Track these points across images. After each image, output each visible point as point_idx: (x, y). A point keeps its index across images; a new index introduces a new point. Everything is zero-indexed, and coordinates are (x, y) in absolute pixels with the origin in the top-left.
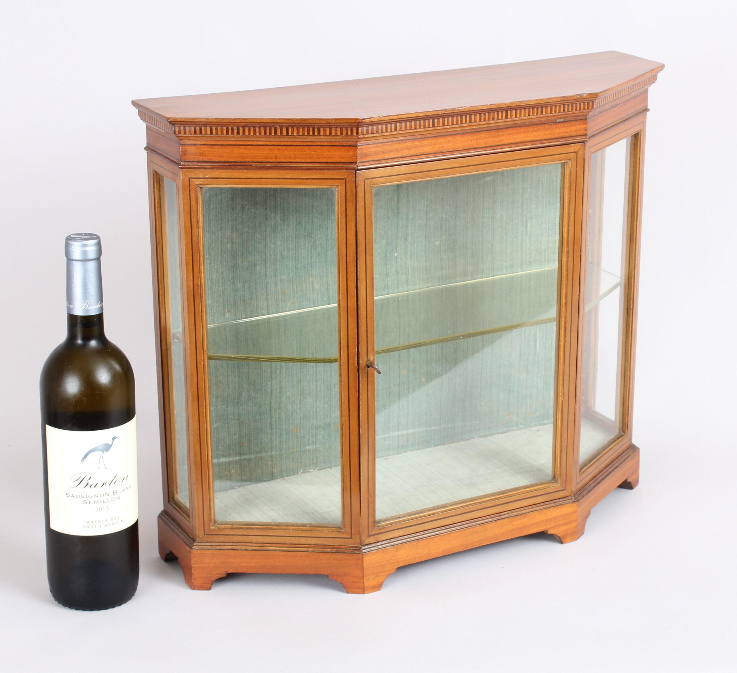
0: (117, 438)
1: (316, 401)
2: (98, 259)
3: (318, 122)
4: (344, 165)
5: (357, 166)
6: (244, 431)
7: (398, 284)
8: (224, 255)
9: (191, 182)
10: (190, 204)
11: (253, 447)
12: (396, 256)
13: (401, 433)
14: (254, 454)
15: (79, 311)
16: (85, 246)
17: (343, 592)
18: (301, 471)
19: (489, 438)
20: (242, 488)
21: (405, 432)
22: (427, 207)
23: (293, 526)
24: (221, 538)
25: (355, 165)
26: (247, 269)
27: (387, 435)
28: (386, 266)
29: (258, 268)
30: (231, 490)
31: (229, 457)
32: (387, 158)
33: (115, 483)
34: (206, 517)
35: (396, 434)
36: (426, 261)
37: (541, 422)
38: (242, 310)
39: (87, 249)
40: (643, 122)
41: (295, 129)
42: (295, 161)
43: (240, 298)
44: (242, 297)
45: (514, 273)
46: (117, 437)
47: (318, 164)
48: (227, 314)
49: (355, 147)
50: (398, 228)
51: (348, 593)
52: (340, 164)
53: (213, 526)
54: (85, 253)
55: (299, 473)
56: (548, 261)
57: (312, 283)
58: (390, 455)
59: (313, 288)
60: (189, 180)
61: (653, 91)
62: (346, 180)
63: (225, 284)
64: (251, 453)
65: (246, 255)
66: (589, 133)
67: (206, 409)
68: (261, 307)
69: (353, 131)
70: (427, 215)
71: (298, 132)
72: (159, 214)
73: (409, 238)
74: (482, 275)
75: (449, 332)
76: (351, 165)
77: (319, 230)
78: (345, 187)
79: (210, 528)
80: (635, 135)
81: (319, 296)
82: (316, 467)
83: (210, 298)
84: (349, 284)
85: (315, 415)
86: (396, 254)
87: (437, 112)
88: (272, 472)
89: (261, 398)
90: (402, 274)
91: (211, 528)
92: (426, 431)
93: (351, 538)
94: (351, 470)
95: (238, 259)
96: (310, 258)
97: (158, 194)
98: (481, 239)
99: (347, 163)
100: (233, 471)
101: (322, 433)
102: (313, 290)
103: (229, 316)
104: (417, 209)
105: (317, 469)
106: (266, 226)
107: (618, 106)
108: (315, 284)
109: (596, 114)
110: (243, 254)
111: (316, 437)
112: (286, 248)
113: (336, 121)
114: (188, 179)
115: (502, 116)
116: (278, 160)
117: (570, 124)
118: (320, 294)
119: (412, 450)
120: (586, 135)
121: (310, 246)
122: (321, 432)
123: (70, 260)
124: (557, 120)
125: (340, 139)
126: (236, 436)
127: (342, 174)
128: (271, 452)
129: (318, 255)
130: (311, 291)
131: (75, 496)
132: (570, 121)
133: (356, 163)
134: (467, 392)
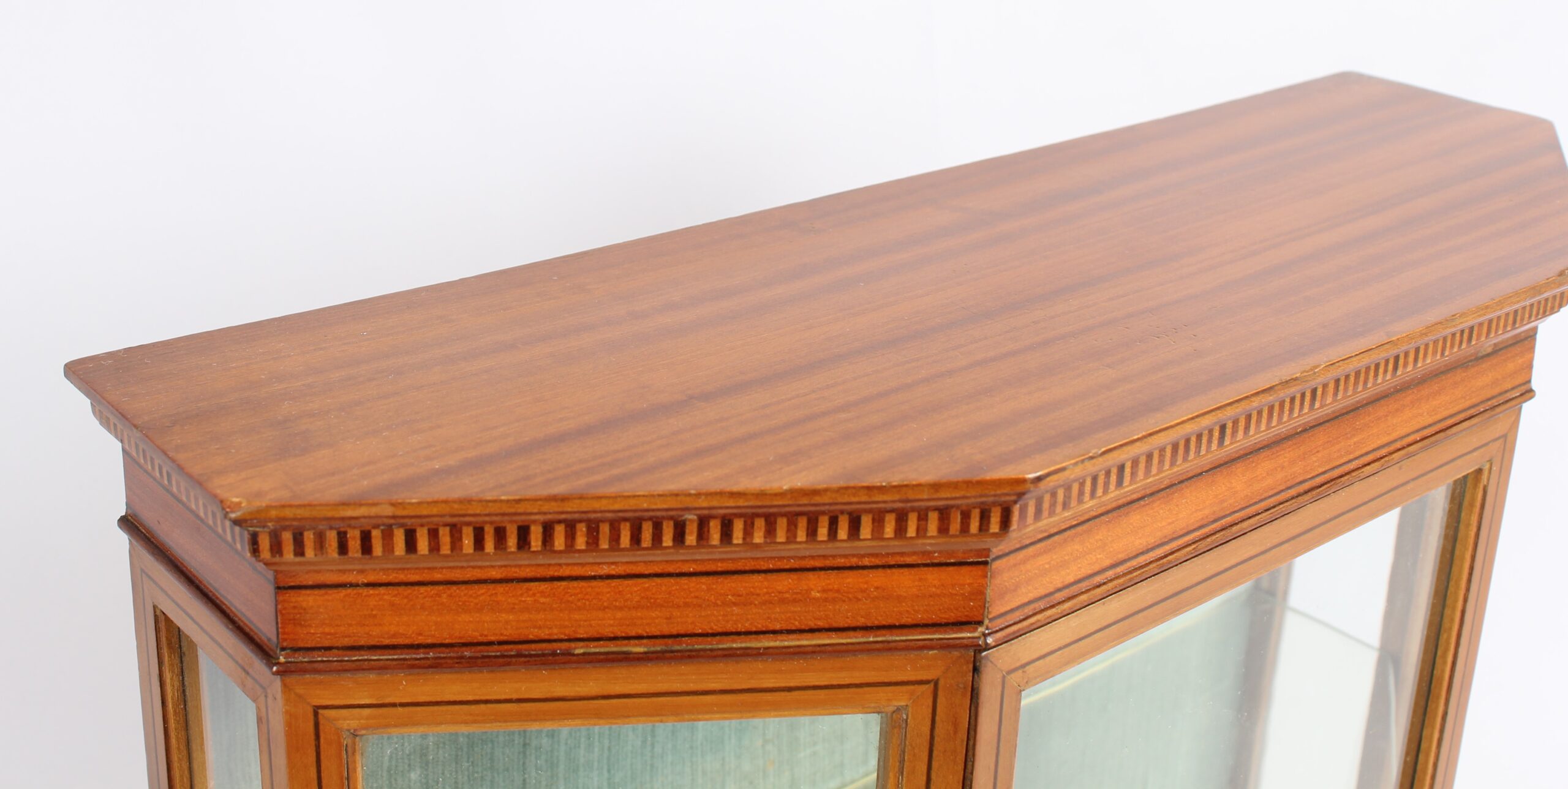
4: (934, 633)
5: (985, 635)
9: (322, 721)
25: (975, 630)
47: (833, 634)
49: (982, 567)
52: (919, 630)
60: (316, 714)
62: (936, 684)
69: (989, 517)
71: (770, 532)
72: (183, 747)
76: (961, 631)
78: (930, 710)
97: (177, 684)
99: (947, 624)
113: (937, 491)
114: (310, 710)
115: (1386, 370)
127: (930, 665)
133: (980, 623)
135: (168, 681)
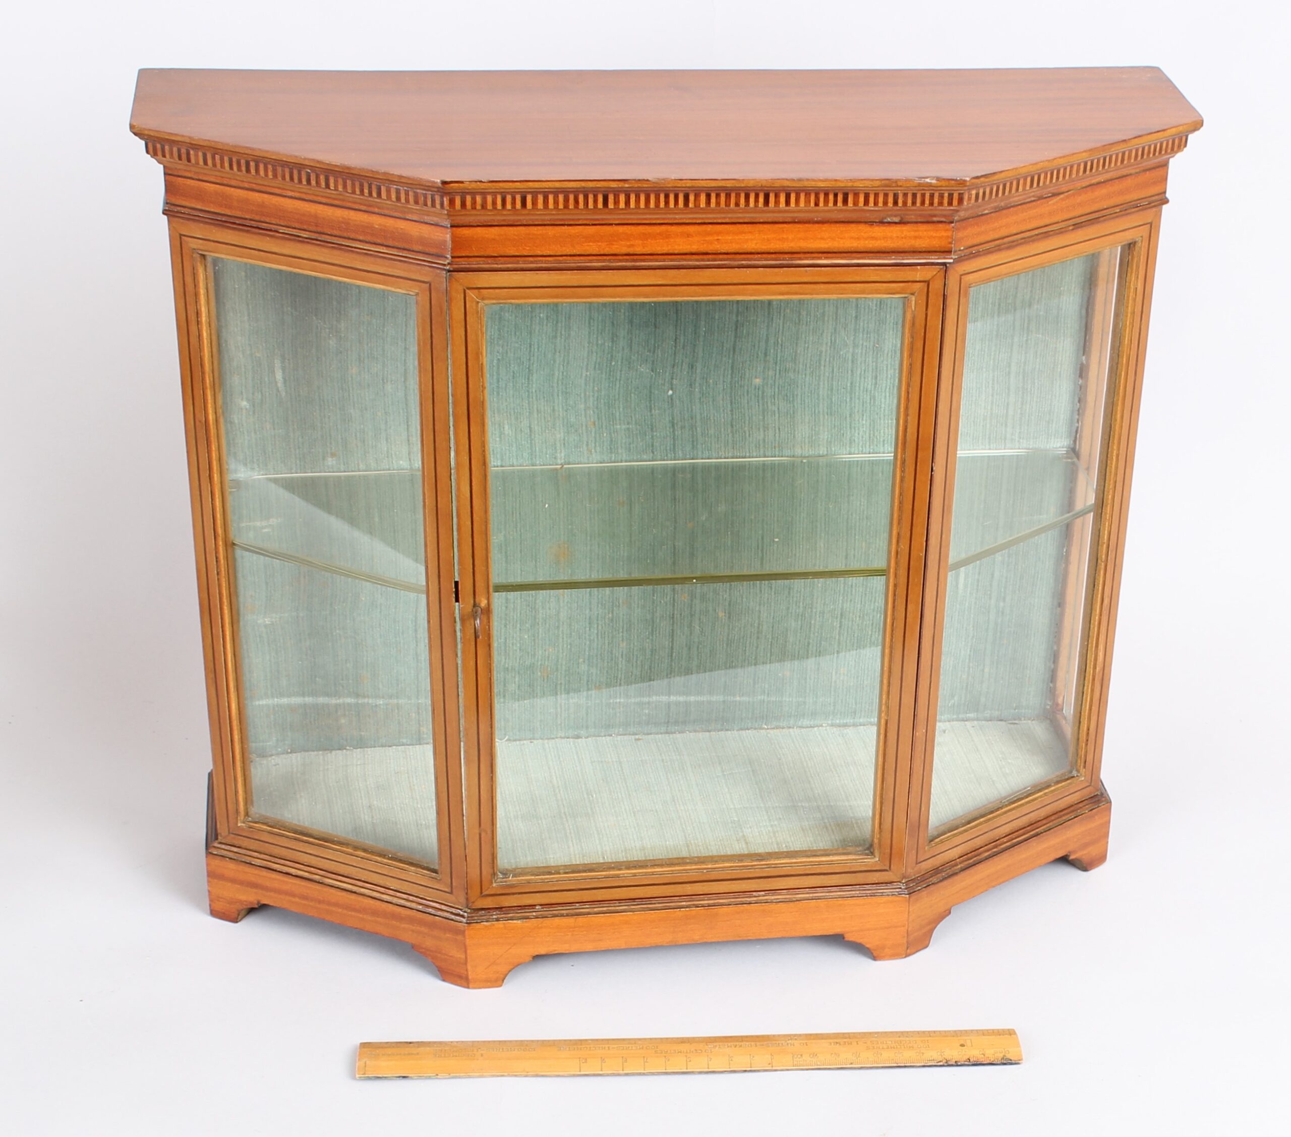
1: (505, 626)
5: (449, 264)
6: (365, 659)
7: (674, 445)
8: (324, 359)
9: (183, 242)
10: (184, 281)
11: (381, 686)
12: (672, 396)
13: (673, 698)
14: (383, 697)
17: (436, 977)
19: (850, 731)
20: (359, 750)
21: (681, 699)
22: (737, 316)
24: (254, 845)
25: (445, 261)
26: (369, 385)
27: (646, 699)
28: (651, 411)
29: (389, 387)
30: (338, 751)
31: (335, 696)
34: (230, 806)
35: (664, 698)
36: (732, 411)
37: (961, 716)
38: (359, 455)
41: (340, 181)
43: (356, 436)
44: (358, 434)
48: (330, 459)
50: (676, 347)
51: (443, 981)
53: (244, 823)
56: (989, 438)
57: (500, 425)
58: (651, 734)
59: (501, 434)
62: (430, 285)
63: (324, 409)
64: (377, 697)
65: (366, 361)
66: (960, 249)
68: (396, 454)
69: (435, 200)
70: (736, 329)
71: (345, 186)
73: (699, 366)
74: (850, 447)
75: (777, 540)
76: (438, 260)
77: (515, 334)
79: (237, 824)
81: (514, 449)
82: (505, 735)
83: (296, 427)
85: (503, 648)
86: (670, 392)
88: (419, 731)
89: (396, 608)
90: (683, 427)
91: (239, 825)
92: (724, 702)
93: (451, 893)
95: (350, 367)
96: (495, 381)
98: (849, 385)
99: (432, 255)
100: (343, 721)
101: (517, 679)
102: (500, 437)
103: (334, 462)
104: (717, 317)
105: (507, 737)
106: (406, 315)
107: (1062, 196)
108: (506, 427)
110: (360, 360)
111: (505, 685)
118: (514, 445)
119: (695, 731)
120: (950, 252)
121: (496, 359)
122: (515, 677)
124: (885, 218)
125: (415, 210)
126: (348, 665)
128: (418, 698)
129: (511, 378)
130: (498, 439)
132: (916, 223)
133: (447, 258)
134: (811, 646)
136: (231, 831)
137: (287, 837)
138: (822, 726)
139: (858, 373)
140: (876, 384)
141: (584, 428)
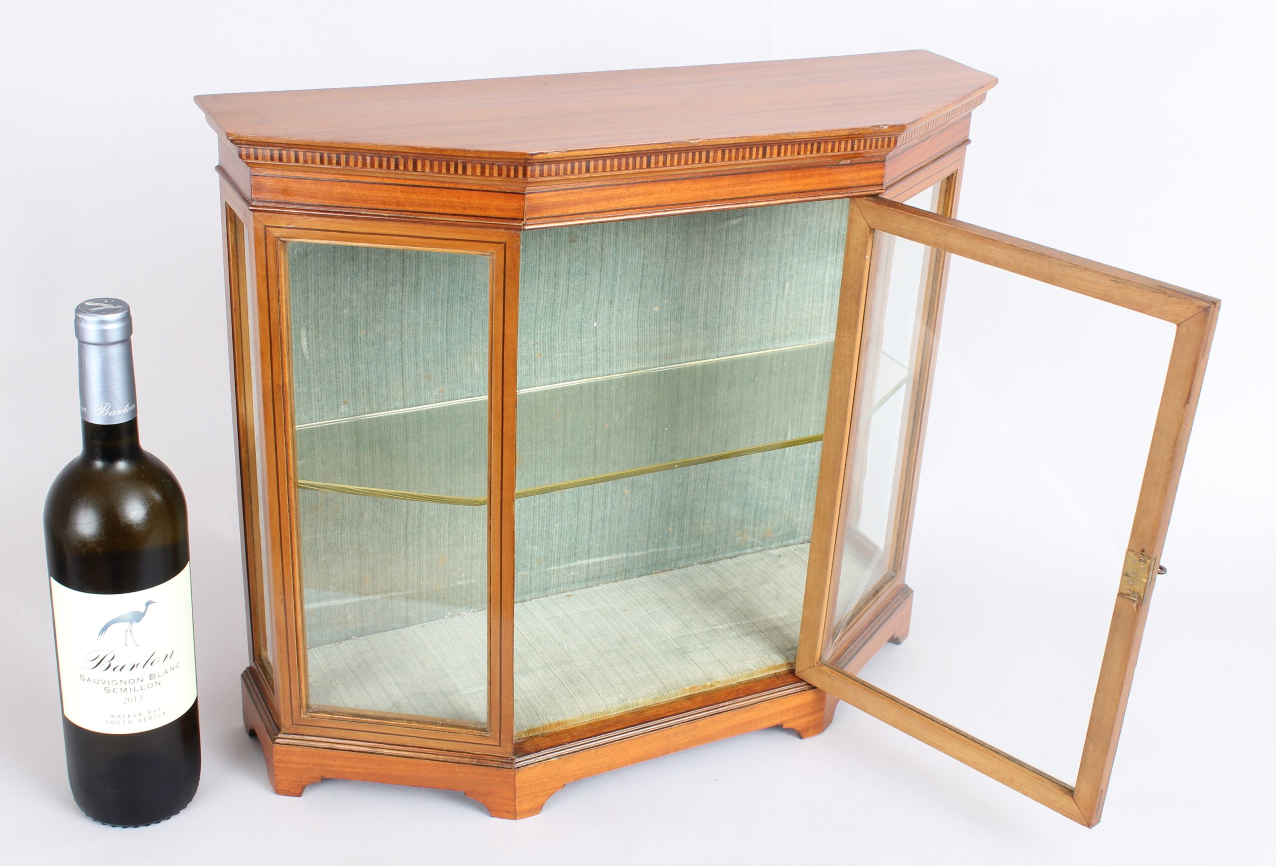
0: (152, 602)
1: (472, 523)
2: (126, 341)
3: (462, 155)
4: (503, 222)
5: (524, 225)
6: (367, 565)
7: (597, 365)
8: (339, 325)
9: (267, 232)
10: (267, 265)
11: (379, 584)
12: (596, 327)
13: (591, 561)
14: (380, 593)
15: (98, 418)
16: (103, 322)
17: (486, 813)
18: (449, 614)
19: (713, 565)
20: (362, 638)
21: (597, 560)
22: (643, 259)
23: (418, 722)
24: (317, 731)
25: (520, 223)
26: (373, 344)
27: (572, 564)
28: (581, 340)
29: (389, 343)
30: (346, 641)
31: (344, 598)
32: (572, 213)
33: (152, 664)
34: (295, 703)
35: (585, 562)
36: (638, 334)
37: (784, 543)
38: (365, 401)
39: (107, 327)
40: (961, 159)
41: (428, 163)
42: (426, 210)
43: (363, 385)
44: (365, 384)
45: (762, 350)
46: (154, 601)
47: (463, 217)
48: (343, 407)
49: (522, 195)
50: (600, 288)
51: (493, 817)
52: (497, 219)
53: (306, 714)
54: (103, 333)
55: (446, 617)
56: (810, 335)
57: (471, 364)
59: (472, 371)
60: (265, 229)
61: (977, 114)
62: (505, 244)
63: (339, 366)
64: (376, 593)
65: (372, 324)
66: (887, 182)
67: (292, 559)
68: (393, 397)
69: (518, 171)
70: (643, 270)
71: (432, 167)
72: (235, 266)
73: (616, 301)
74: (718, 352)
75: (666, 429)
76: (515, 222)
77: (484, 290)
78: (503, 256)
79: (300, 716)
80: (948, 177)
81: (482, 382)
82: (471, 608)
83: (316, 384)
84: (505, 399)
85: (470, 541)
86: (595, 324)
87: (654, 146)
88: (407, 616)
89: (391, 520)
90: (603, 350)
91: (302, 716)
92: (627, 557)
93: (500, 746)
94: (503, 657)
95: (359, 330)
96: (469, 329)
97: (233, 238)
98: (719, 304)
99: (508, 219)
100: (350, 617)
101: (480, 564)
102: (471, 374)
103: (346, 409)
104: (629, 262)
106: (403, 283)
108: (476, 365)
109: (899, 152)
110: (367, 323)
111: (471, 570)
112: (432, 315)
113: (491, 155)
114: (263, 227)
115: (757, 154)
116: (401, 208)
117: (859, 168)
118: (482, 379)
119: (607, 583)
120: (882, 185)
121: (469, 312)
122: (478, 562)
123: (82, 344)
124: (840, 162)
125: (497, 182)
126: (354, 571)
127: (501, 235)
128: (407, 591)
129: (481, 325)
130: (470, 375)
131: (93, 681)
132: (860, 163)
133: (522, 220)
134: (687, 507)
135: (230, 236)
136: (294, 723)
137: (347, 720)
138: (693, 565)
139: (725, 294)
140: (736, 302)
141: (533, 359)
